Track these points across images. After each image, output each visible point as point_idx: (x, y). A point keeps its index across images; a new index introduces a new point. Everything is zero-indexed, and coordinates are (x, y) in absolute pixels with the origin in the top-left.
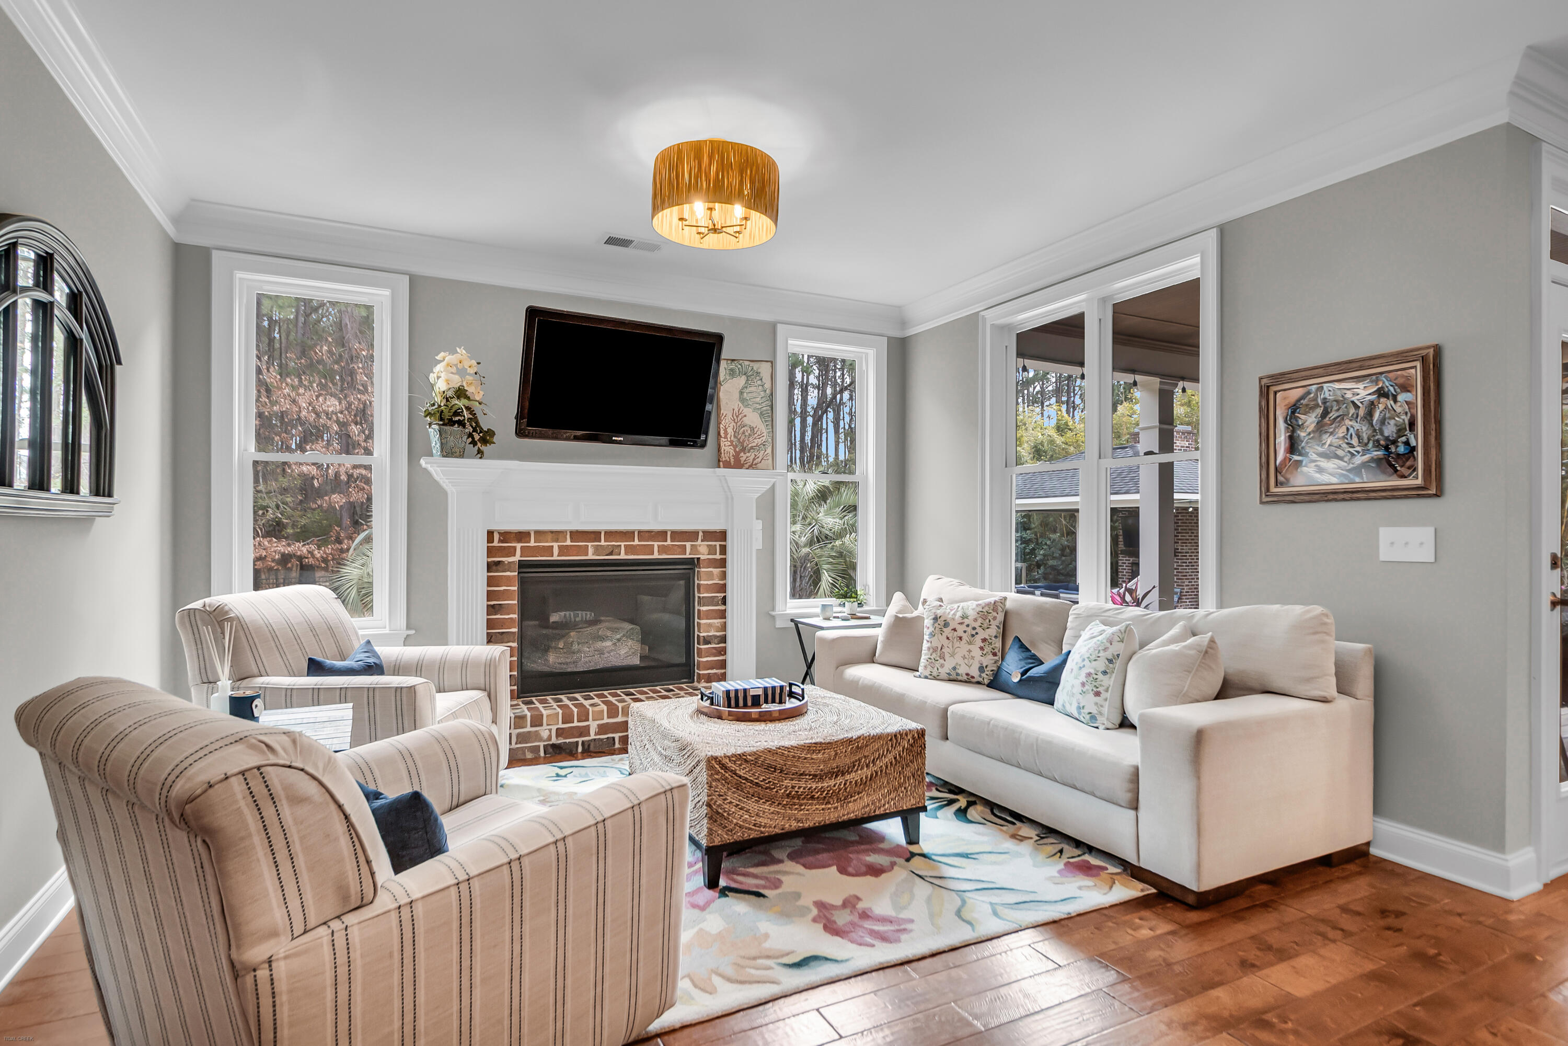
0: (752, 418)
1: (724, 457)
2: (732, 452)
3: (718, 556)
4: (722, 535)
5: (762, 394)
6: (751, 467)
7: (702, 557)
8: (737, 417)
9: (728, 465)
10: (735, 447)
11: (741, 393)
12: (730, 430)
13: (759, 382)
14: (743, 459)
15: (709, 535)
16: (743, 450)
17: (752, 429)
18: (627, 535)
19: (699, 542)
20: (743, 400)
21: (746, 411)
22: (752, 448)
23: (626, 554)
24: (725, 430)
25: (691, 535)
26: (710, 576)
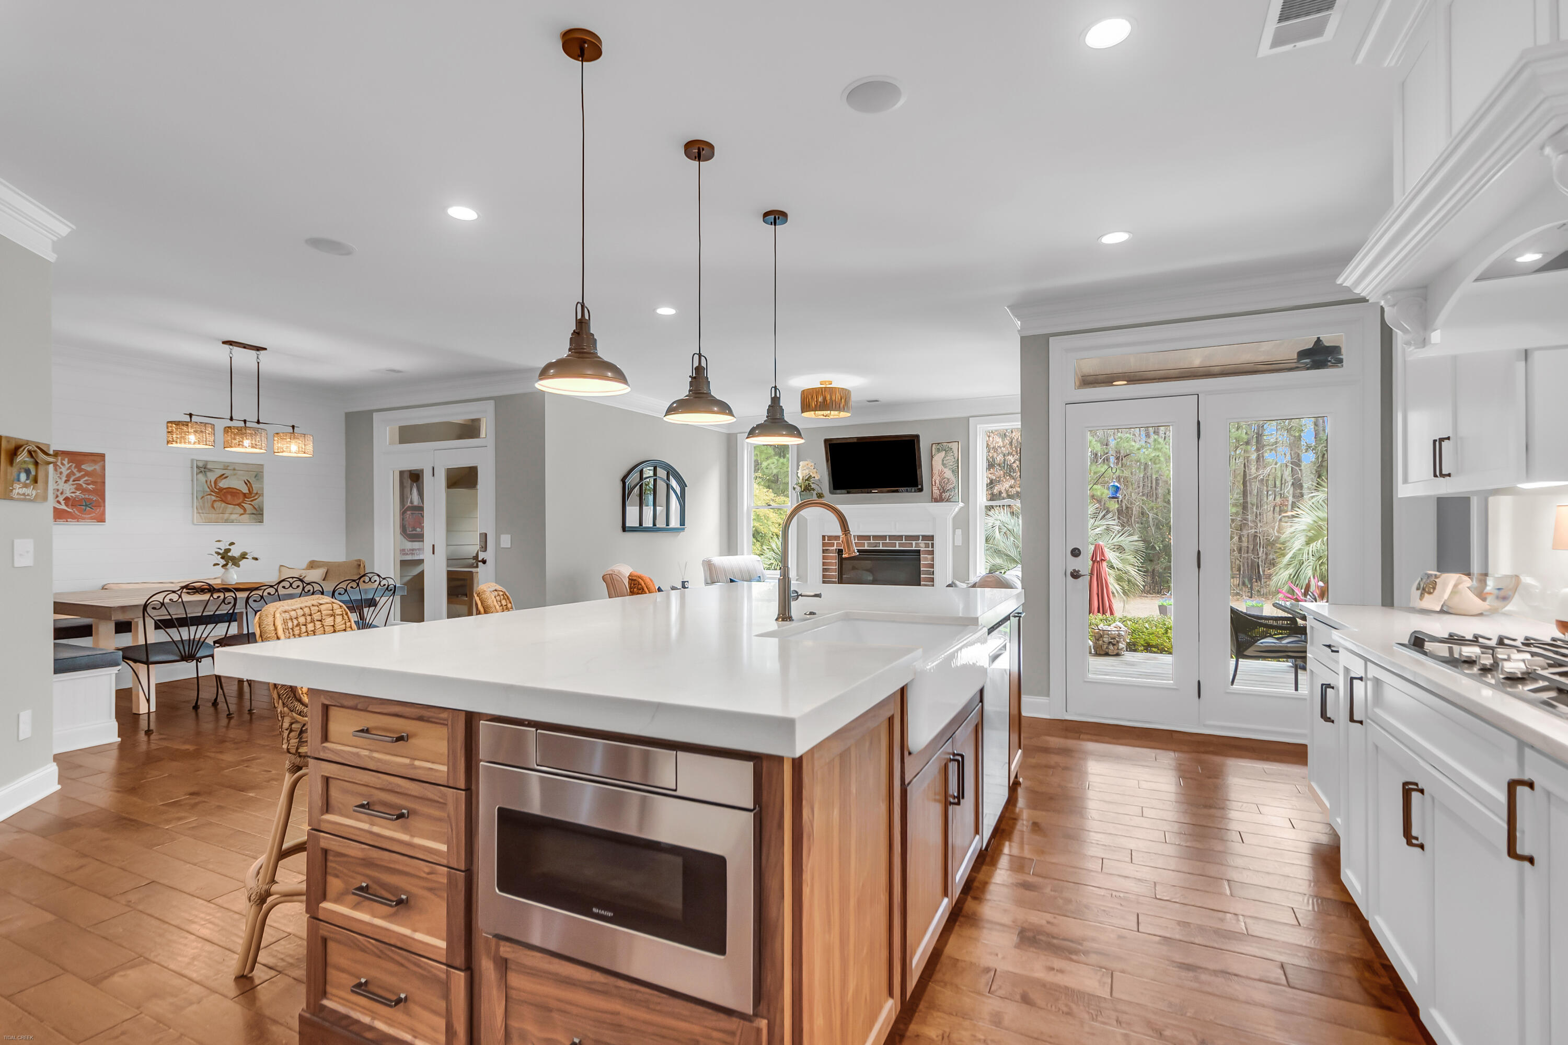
0: (948, 474)
1: (935, 496)
2: (938, 493)
3: (930, 549)
4: (931, 538)
5: (953, 460)
6: (948, 500)
7: (922, 549)
8: (941, 474)
9: (936, 501)
10: (940, 490)
11: (943, 461)
12: (937, 482)
13: (952, 454)
14: (943, 497)
15: (925, 538)
16: (944, 492)
17: (948, 479)
18: (883, 537)
19: (920, 541)
20: (944, 464)
21: (945, 470)
22: (948, 490)
23: (883, 547)
24: (935, 482)
25: (916, 538)
26: (926, 559)
